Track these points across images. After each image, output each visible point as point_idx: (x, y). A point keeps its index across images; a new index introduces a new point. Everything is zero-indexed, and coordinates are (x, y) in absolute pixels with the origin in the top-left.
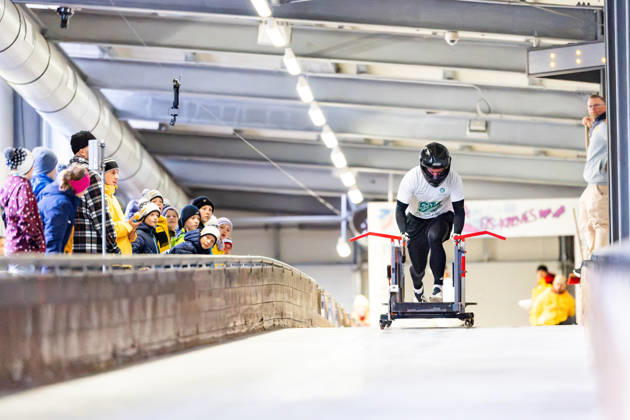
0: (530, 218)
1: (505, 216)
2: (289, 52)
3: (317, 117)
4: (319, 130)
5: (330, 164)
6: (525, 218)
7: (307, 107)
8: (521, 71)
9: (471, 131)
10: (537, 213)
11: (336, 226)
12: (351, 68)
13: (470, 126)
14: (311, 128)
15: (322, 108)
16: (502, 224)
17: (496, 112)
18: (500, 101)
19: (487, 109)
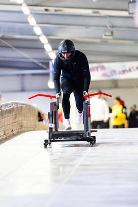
0: (132, 70)
1: (121, 69)
2: (24, 4)
3: (38, 30)
4: (39, 36)
5: (43, 49)
6: (130, 70)
7: (33, 26)
8: (126, 10)
9: (105, 35)
10: (135, 68)
11: (48, 74)
12: (52, 10)
13: (104, 33)
14: (35, 35)
15: (40, 27)
16: (120, 73)
17: (116, 27)
18: (117, 22)
19: (111, 26)
